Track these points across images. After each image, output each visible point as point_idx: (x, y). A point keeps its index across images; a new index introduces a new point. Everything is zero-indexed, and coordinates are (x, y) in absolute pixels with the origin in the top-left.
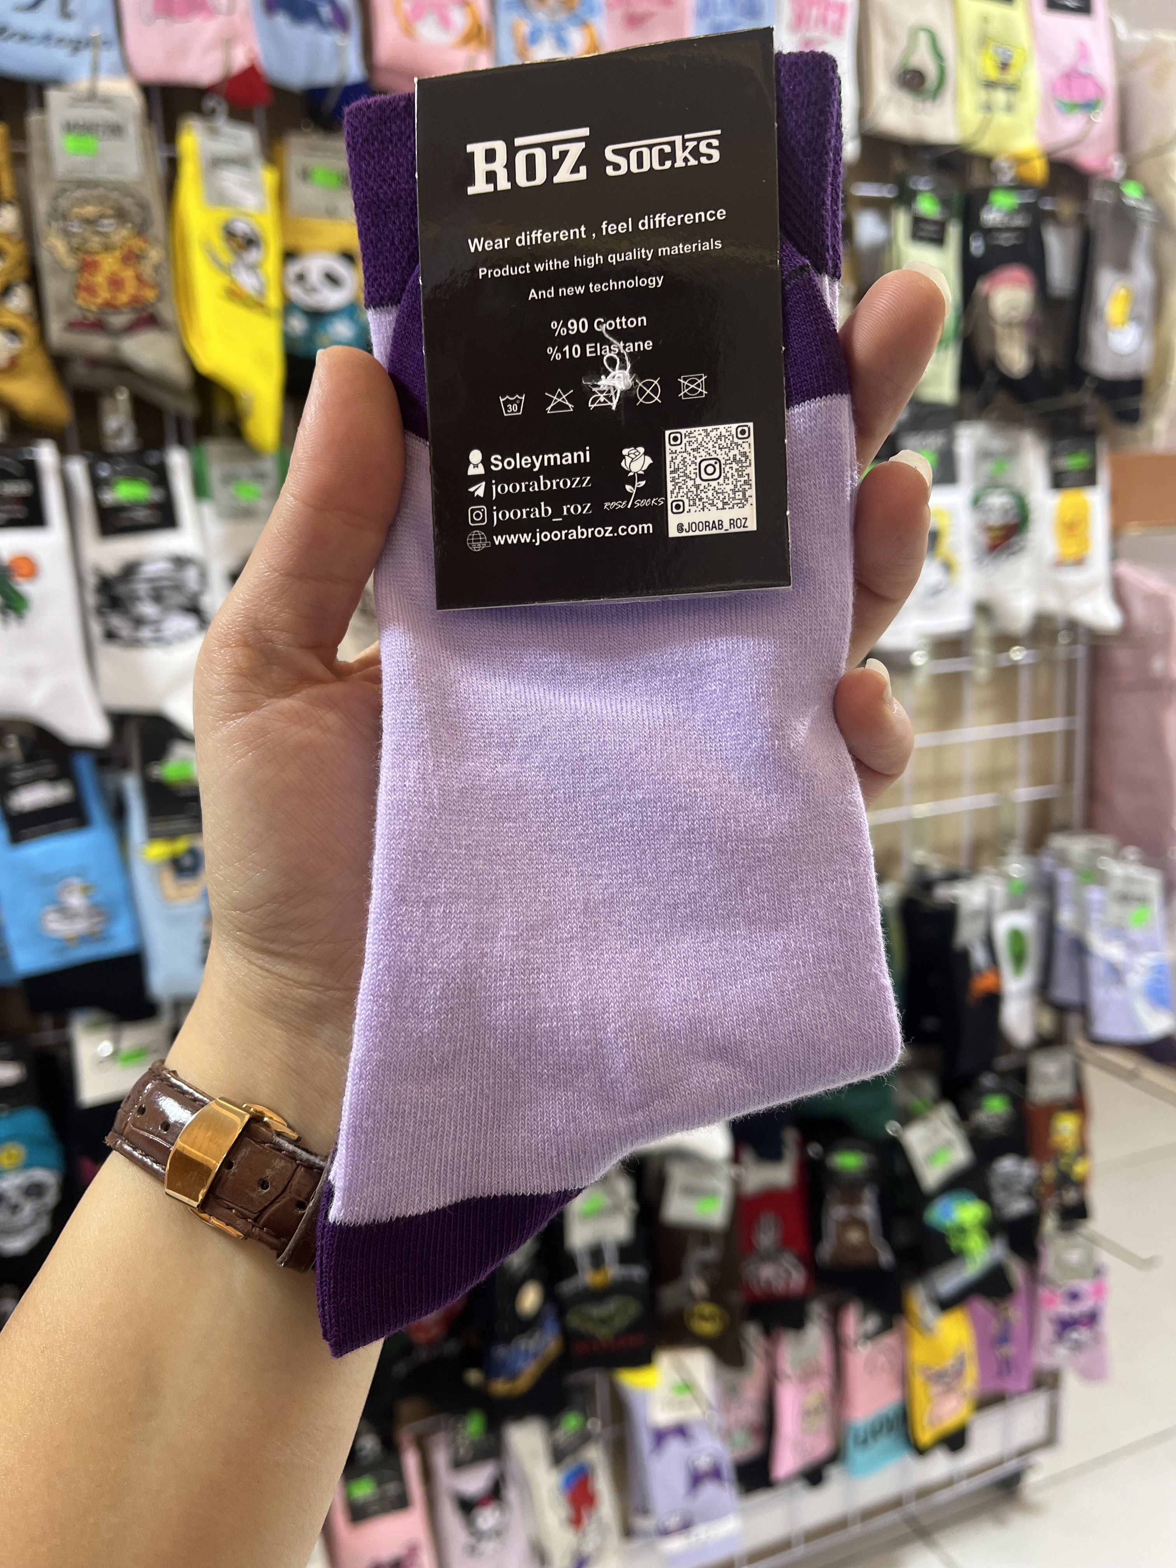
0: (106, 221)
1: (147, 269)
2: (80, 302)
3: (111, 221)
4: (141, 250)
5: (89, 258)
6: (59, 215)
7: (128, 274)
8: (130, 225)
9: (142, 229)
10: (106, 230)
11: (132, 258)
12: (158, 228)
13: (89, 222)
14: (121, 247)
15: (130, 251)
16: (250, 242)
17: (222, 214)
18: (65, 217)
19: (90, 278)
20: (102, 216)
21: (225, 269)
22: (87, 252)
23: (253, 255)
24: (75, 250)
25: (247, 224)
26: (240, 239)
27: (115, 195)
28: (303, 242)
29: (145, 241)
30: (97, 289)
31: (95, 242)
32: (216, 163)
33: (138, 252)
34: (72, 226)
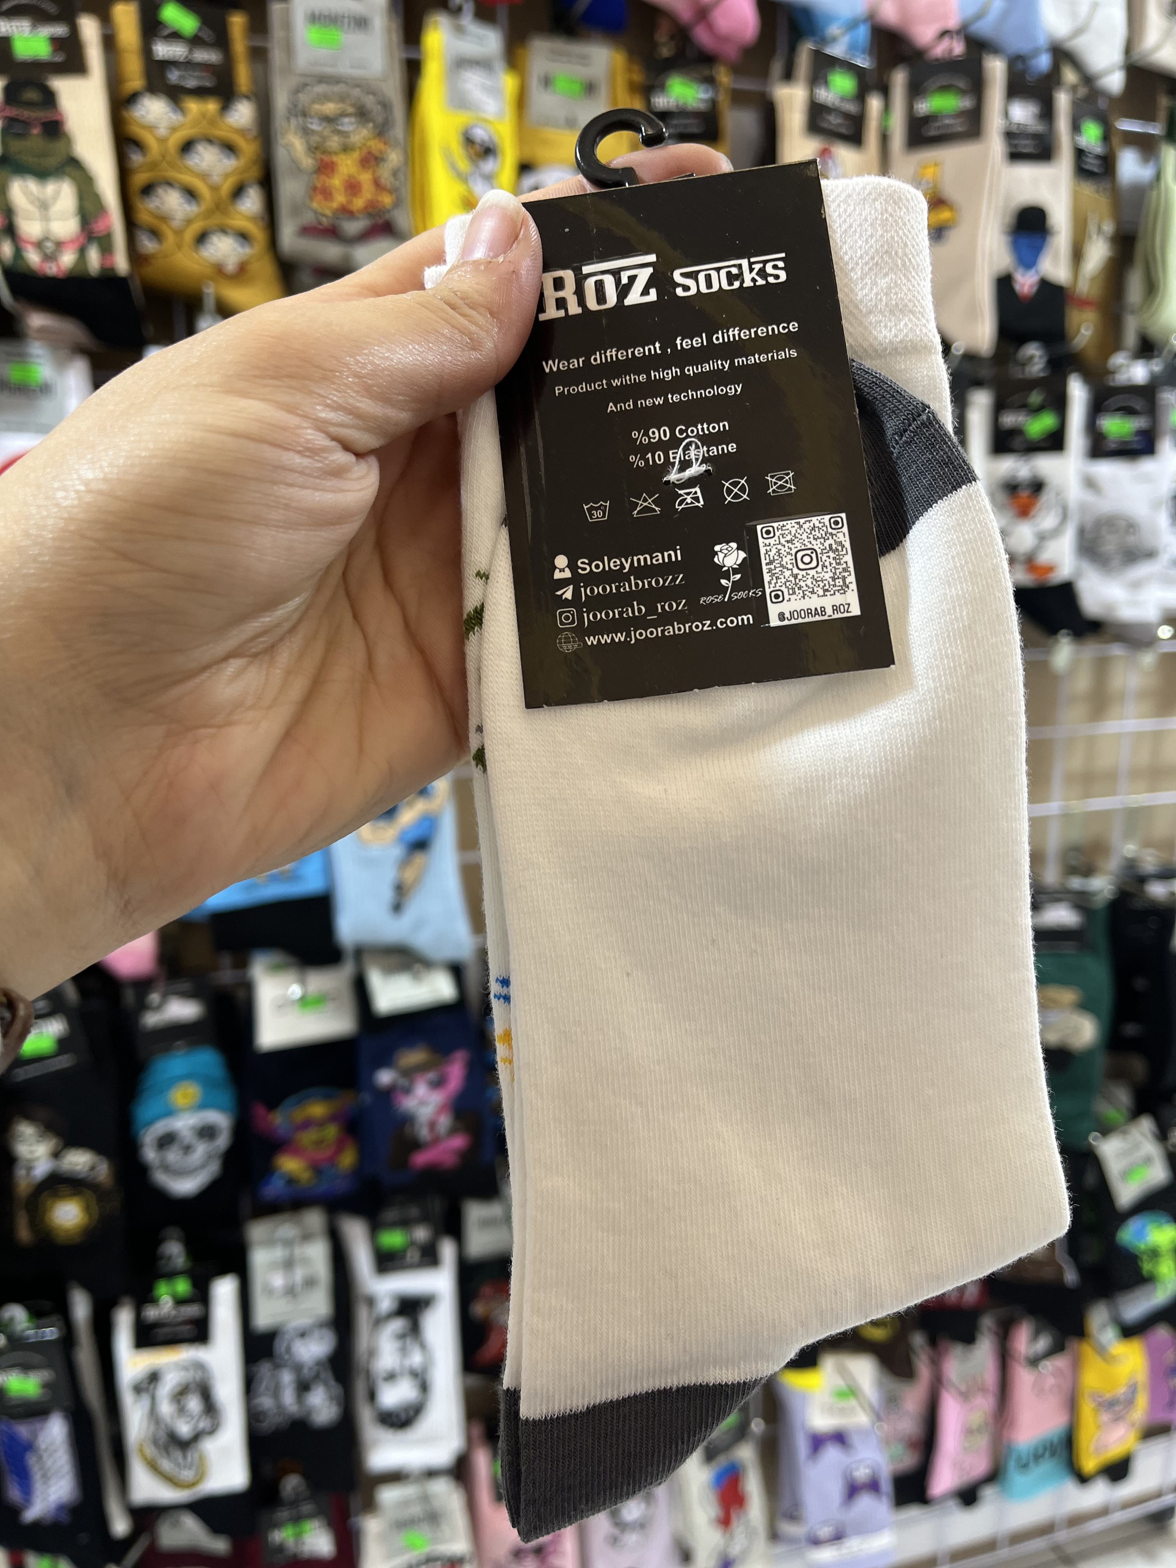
0: (346, 120)
1: (385, 173)
2: (315, 205)
3: (353, 120)
4: (381, 152)
5: (326, 158)
6: (300, 112)
7: (365, 178)
8: (371, 125)
9: (382, 131)
10: (345, 128)
11: (371, 160)
12: (398, 131)
13: (328, 120)
14: (360, 148)
15: (369, 153)
16: (487, 151)
17: (461, 119)
18: (305, 114)
19: (327, 180)
20: (343, 115)
21: (463, 178)
22: (324, 152)
23: (488, 166)
24: (314, 149)
25: (485, 130)
26: (477, 147)
27: (356, 92)
28: (540, 153)
29: (385, 144)
30: (334, 191)
31: (334, 142)
32: (461, 63)
33: (378, 154)
34: (311, 123)
